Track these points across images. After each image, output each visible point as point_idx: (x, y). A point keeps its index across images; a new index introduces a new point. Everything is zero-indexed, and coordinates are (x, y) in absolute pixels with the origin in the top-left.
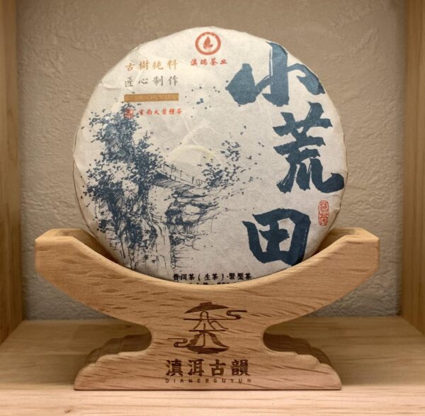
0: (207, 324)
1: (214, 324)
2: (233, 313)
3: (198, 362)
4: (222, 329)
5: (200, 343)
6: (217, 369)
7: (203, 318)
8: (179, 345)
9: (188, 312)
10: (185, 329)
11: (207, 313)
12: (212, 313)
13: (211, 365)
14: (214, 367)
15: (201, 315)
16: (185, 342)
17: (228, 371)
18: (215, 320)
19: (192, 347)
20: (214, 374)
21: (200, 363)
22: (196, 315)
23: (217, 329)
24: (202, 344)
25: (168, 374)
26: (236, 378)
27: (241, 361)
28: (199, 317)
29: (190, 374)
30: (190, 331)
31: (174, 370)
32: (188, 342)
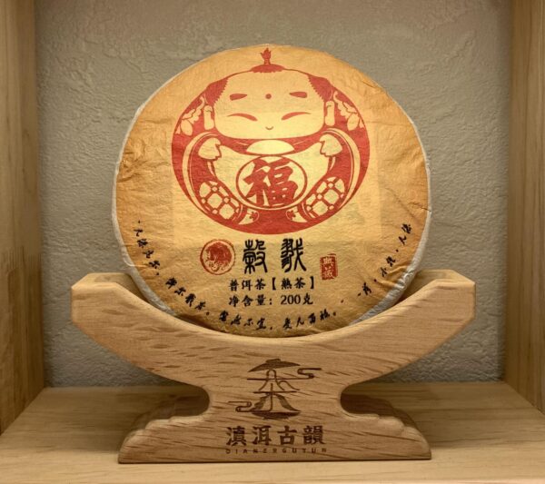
0: (275, 384)
1: (283, 385)
2: (305, 372)
3: (264, 429)
4: (292, 390)
5: (266, 406)
6: (287, 437)
7: (270, 377)
8: (242, 409)
9: (253, 370)
10: (249, 390)
11: (275, 372)
12: (281, 372)
13: (279, 432)
14: (283, 435)
15: (268, 374)
17: (299, 440)
18: (283, 380)
19: (257, 411)
20: (283, 443)
21: (267, 430)
22: (262, 374)
23: (286, 390)
24: (269, 408)
25: (229, 444)
26: (309, 447)
27: (315, 427)
28: (265, 377)
29: (255, 443)
30: (255, 393)
31: (235, 439)
32: (253, 406)
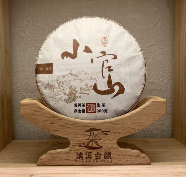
0: (93, 137)
1: (96, 137)
2: (104, 132)
3: (89, 153)
4: (99, 139)
5: (90, 145)
6: (98, 156)
7: (92, 134)
8: (82, 146)
9: (85, 132)
10: (84, 139)
11: (93, 132)
12: (95, 132)
13: (95, 154)
14: (97, 155)
15: (91, 133)
16: (84, 145)
17: (102, 157)
18: (96, 135)
19: (87, 147)
20: (96, 158)
21: (91, 154)
22: (89, 133)
23: (97, 139)
24: (91, 146)
25: (77, 158)
26: (106, 160)
27: (108, 153)
28: (90, 134)
29: (86, 158)
30: (86, 140)
31: (79, 157)
32: (86, 145)
